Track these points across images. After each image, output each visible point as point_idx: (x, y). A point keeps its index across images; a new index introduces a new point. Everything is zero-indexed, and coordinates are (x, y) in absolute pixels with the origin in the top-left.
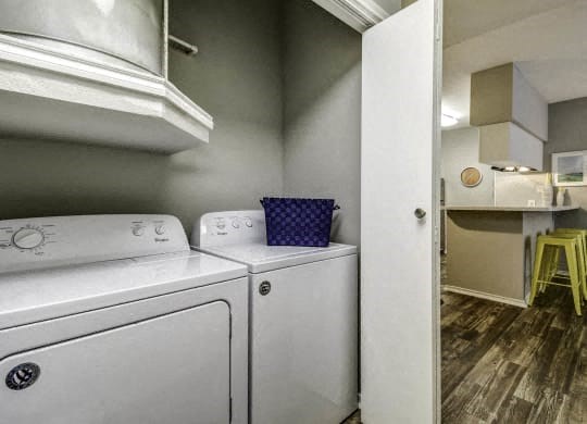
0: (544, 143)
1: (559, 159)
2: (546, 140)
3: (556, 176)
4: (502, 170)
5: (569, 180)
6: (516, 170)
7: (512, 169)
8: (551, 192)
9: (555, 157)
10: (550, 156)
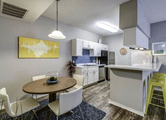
0: (149, 39)
1: (154, 45)
2: (150, 37)
3: (153, 51)
4: (134, 49)
5: (158, 53)
6: (139, 49)
7: (137, 48)
8: (152, 58)
9: (153, 44)
10: (151, 44)
